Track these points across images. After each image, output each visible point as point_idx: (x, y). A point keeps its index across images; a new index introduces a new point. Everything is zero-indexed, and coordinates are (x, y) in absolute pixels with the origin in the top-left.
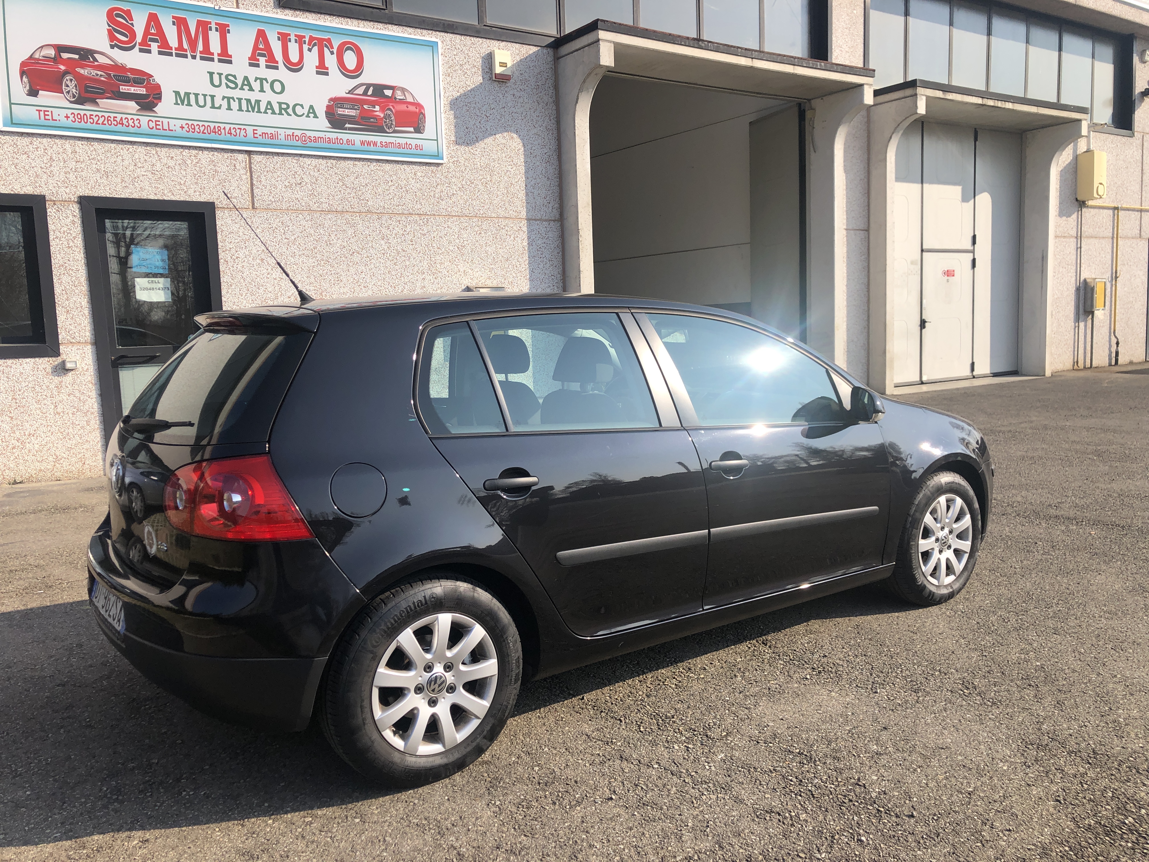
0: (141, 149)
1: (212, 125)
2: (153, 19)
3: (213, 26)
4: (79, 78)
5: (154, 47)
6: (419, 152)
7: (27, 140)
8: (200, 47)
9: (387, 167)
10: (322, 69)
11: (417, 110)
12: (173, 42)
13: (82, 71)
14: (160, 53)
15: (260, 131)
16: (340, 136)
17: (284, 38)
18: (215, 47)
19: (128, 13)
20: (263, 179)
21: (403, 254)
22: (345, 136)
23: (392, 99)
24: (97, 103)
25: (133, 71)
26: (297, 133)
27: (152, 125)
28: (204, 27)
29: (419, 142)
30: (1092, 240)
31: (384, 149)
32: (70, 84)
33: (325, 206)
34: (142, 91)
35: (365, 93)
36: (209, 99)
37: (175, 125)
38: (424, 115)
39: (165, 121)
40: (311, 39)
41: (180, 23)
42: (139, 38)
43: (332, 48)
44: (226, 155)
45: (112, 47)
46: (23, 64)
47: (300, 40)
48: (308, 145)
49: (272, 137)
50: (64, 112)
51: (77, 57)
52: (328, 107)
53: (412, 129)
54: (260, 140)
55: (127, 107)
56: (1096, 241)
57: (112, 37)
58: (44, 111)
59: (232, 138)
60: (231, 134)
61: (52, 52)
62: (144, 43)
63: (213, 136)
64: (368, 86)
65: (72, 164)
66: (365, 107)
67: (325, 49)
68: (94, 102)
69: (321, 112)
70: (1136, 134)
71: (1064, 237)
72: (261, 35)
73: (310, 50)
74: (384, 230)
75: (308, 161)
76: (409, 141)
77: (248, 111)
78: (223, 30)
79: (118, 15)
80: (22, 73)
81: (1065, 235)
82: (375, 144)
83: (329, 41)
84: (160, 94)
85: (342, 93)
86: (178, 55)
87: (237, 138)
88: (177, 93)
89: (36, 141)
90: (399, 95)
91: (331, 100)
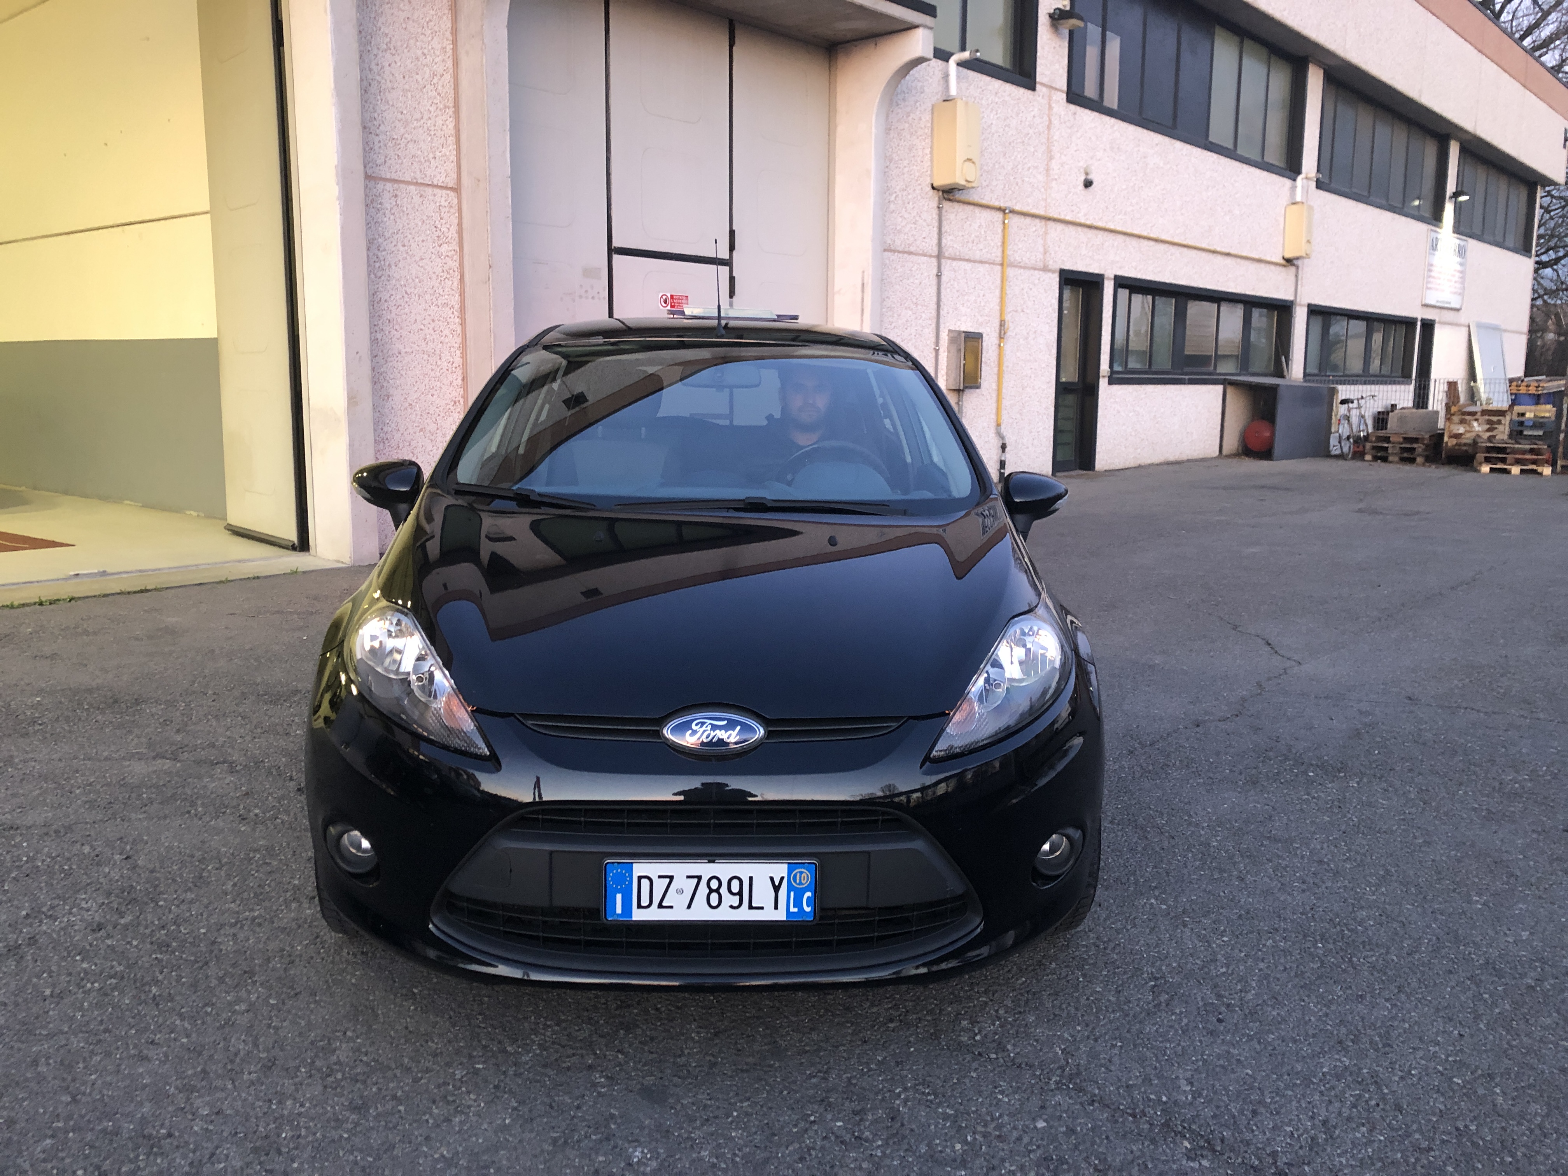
30: (961, 262)
56: (968, 266)
70: (1038, 87)
71: (910, 253)
81: (912, 249)
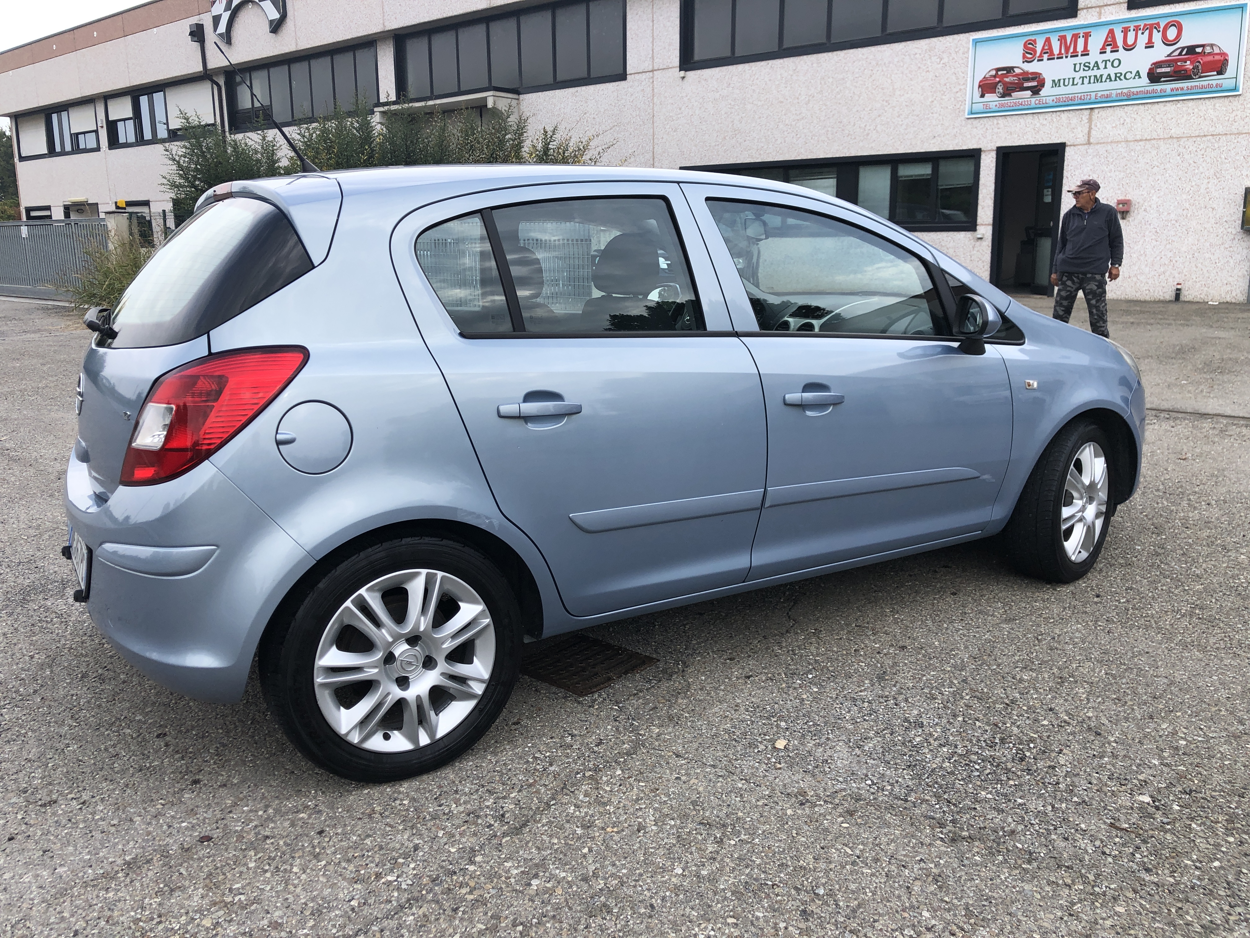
0: (1030, 117)
1: (1070, 96)
2: (1048, 40)
3: (1081, 35)
4: (1005, 84)
5: (1046, 56)
6: (1219, 89)
7: (978, 120)
8: (1071, 50)
9: (1191, 104)
10: (1150, 45)
11: (1222, 58)
12: (1056, 51)
13: (1007, 80)
14: (1048, 59)
15: (1100, 94)
16: (1155, 88)
17: (1126, 31)
18: (1080, 48)
19: (1035, 41)
20: (1098, 124)
21: (1193, 164)
22: (1158, 87)
23: (1203, 53)
24: (1011, 96)
25: (1033, 73)
26: (1125, 91)
27: (1037, 102)
28: (1075, 37)
29: (1219, 82)
31: (1189, 91)
32: (1000, 88)
33: (1138, 137)
34: (1034, 84)
35: (1180, 54)
36: (1071, 80)
37: (1049, 100)
38: (1227, 61)
39: (1044, 98)
40: (1145, 25)
41: (1062, 39)
42: (1038, 54)
43: (1159, 27)
44: (1077, 112)
45: (1023, 62)
46: (980, 82)
47: (1137, 29)
48: (1132, 97)
49: (1108, 96)
50: (995, 103)
51: (1005, 72)
52: (1150, 69)
53: (1215, 73)
54: (1100, 100)
55: (1026, 95)
57: (1024, 57)
58: (986, 104)
59: (1082, 102)
60: (1081, 99)
61: (994, 73)
62: (1041, 56)
63: (1070, 102)
64: (1183, 48)
65: (996, 130)
66: (1179, 64)
67: (1155, 30)
68: (1010, 95)
69: (1144, 74)
72: (1111, 32)
73: (1143, 33)
74: (1181, 150)
75: (1130, 108)
76: (1211, 82)
77: (1094, 82)
78: (1087, 36)
79: (1029, 44)
80: (980, 86)
82: (1182, 89)
83: (1158, 24)
84: (1044, 84)
85: (1162, 58)
86: (1058, 58)
87: (1085, 101)
88: (1054, 81)
89: (982, 121)
90: (1208, 50)
91: (1153, 64)
